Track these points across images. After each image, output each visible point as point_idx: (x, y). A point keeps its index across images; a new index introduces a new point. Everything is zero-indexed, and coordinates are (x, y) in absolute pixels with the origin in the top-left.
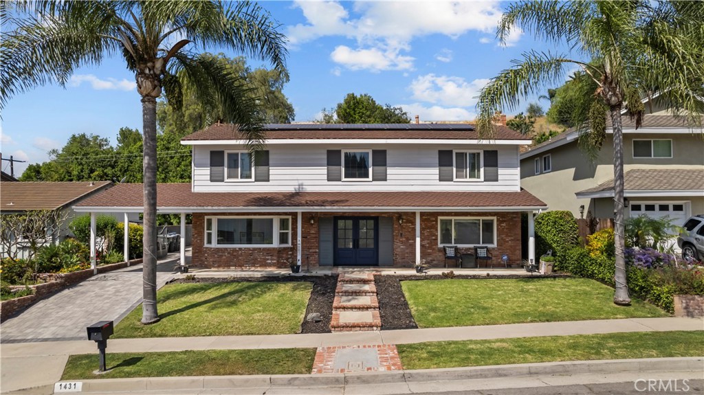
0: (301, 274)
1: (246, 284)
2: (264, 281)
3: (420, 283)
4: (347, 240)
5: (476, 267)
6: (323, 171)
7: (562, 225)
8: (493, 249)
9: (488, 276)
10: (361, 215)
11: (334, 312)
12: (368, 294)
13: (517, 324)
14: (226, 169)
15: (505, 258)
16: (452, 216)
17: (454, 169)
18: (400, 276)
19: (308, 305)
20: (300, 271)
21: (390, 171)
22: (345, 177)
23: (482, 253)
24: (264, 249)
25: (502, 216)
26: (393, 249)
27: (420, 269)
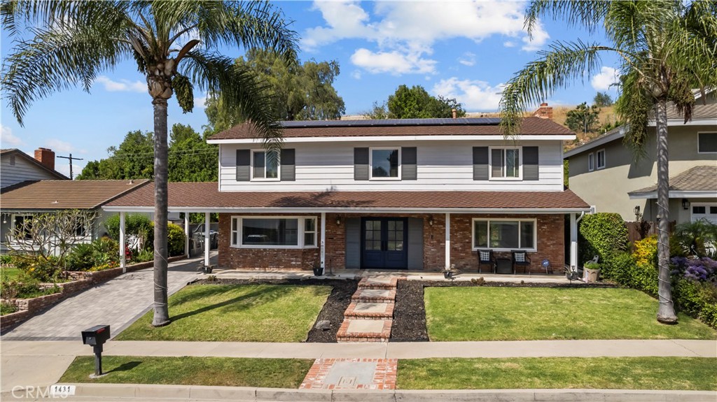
0: (323, 277)
1: (264, 286)
2: (284, 284)
3: (445, 289)
4: (375, 242)
5: (513, 273)
6: (350, 169)
7: (608, 229)
8: (533, 253)
9: (523, 284)
10: (389, 216)
11: (345, 320)
12: (385, 301)
13: (538, 341)
14: (252, 168)
15: (546, 263)
16: (487, 217)
17: (490, 167)
18: (426, 282)
19: (321, 311)
20: (323, 273)
21: (420, 169)
22: (373, 176)
23: (520, 258)
24: (289, 250)
25: (543, 218)
26: (423, 252)
27: (448, 275)
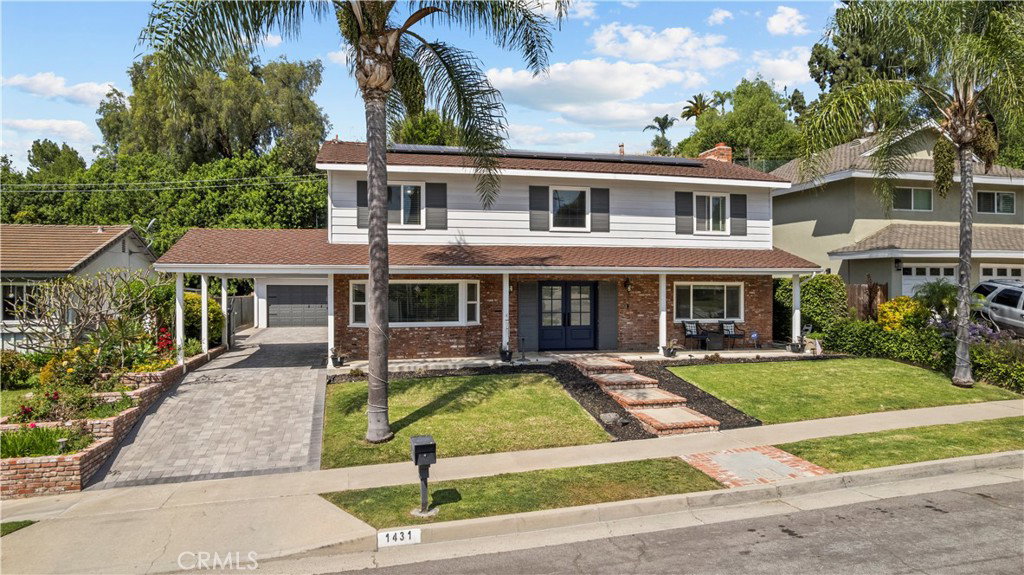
0: (517, 363)
1: (456, 379)
4: (554, 315)
6: (525, 216)
7: (830, 293)
10: (574, 279)
11: (630, 411)
12: (647, 386)
15: (754, 335)
16: (691, 280)
17: (695, 219)
19: (581, 403)
20: (514, 358)
21: (614, 218)
22: (554, 225)
23: (729, 329)
24: (447, 328)
25: (751, 281)
26: (617, 327)
27: (672, 352)
